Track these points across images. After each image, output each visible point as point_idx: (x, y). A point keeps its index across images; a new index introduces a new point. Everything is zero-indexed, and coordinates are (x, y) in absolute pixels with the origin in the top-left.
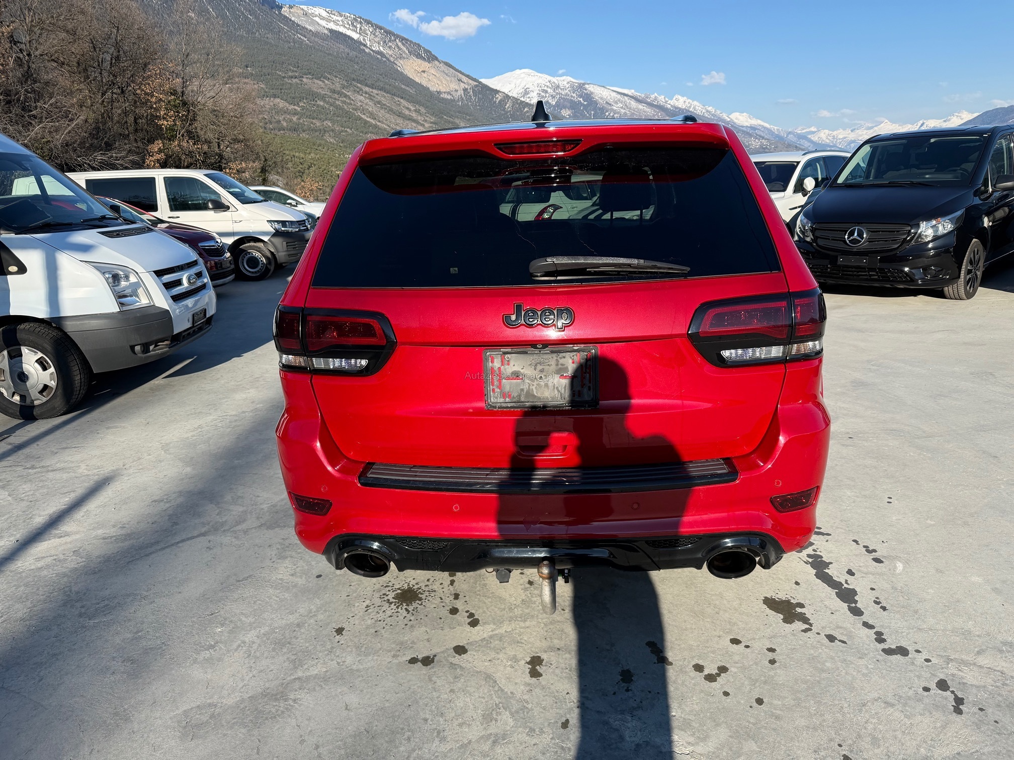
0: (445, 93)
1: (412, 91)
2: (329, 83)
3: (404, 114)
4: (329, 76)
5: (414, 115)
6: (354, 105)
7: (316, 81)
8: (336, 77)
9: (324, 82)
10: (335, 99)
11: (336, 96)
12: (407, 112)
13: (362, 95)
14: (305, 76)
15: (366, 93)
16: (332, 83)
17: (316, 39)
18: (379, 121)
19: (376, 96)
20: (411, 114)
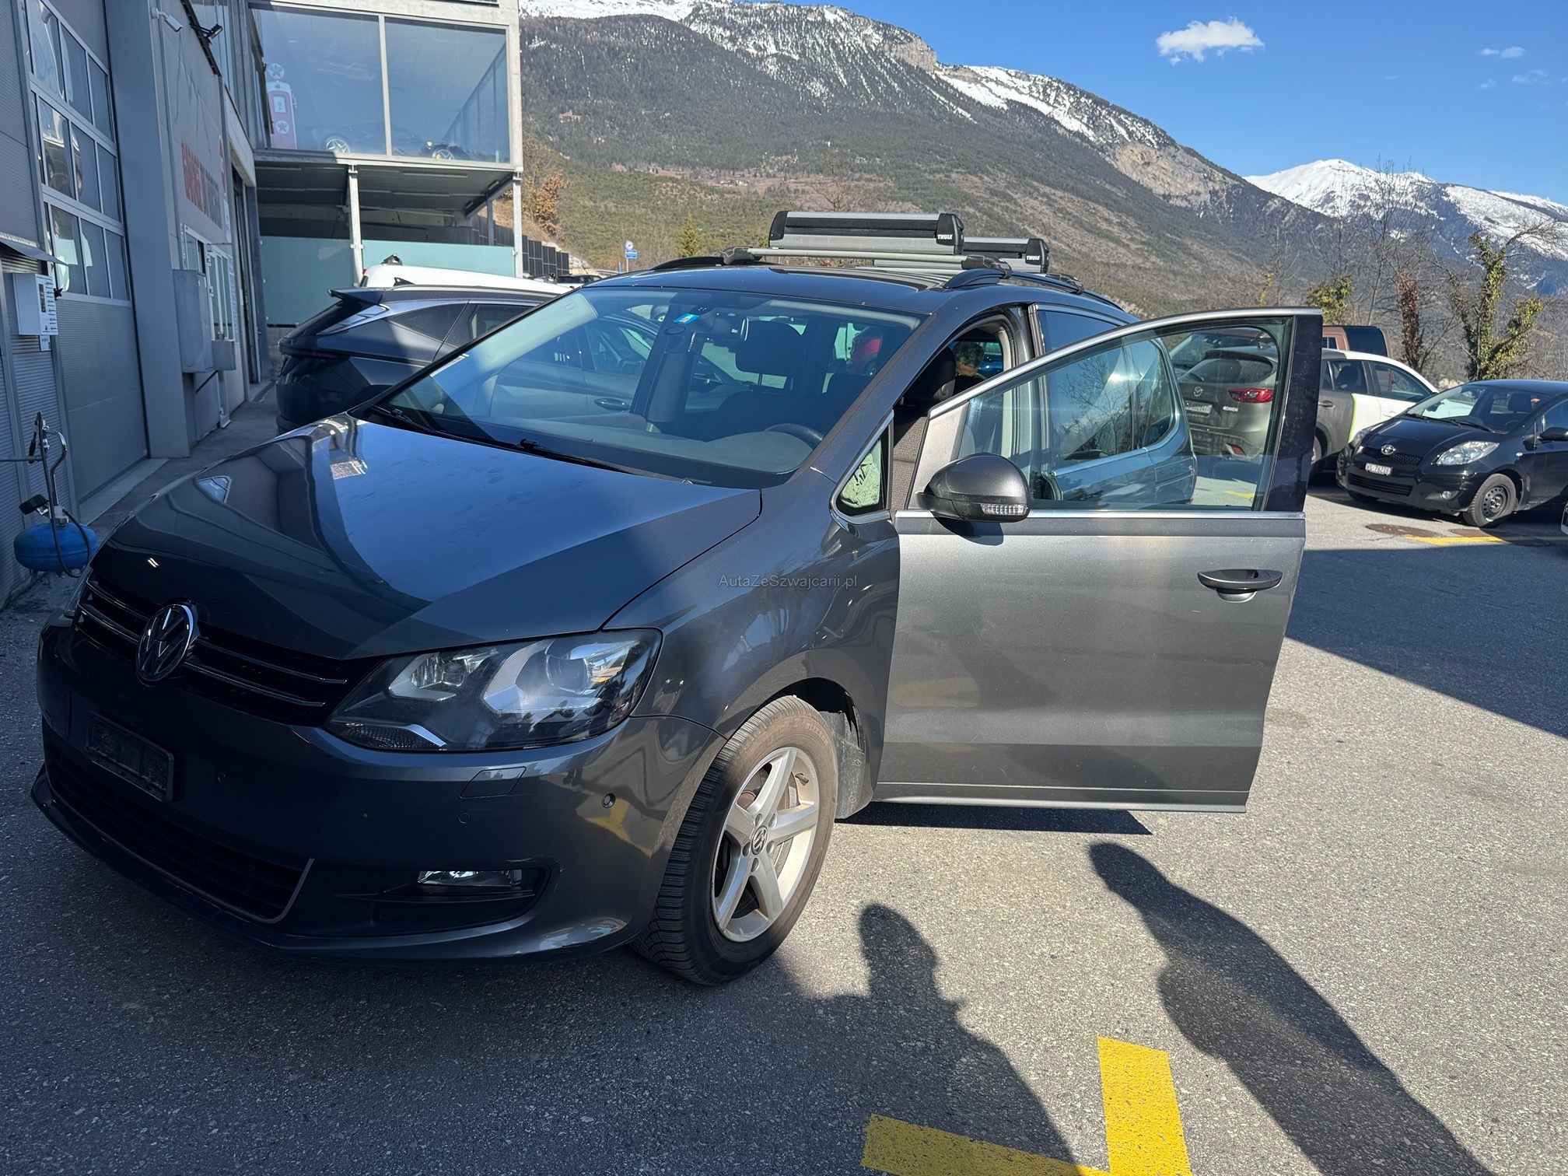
0: (1177, 197)
1: (1121, 194)
2: (989, 180)
4: (991, 170)
8: (1002, 171)
13: (1037, 198)
14: (955, 170)
15: (1044, 195)
16: (994, 180)
17: (985, 116)
19: (1058, 199)
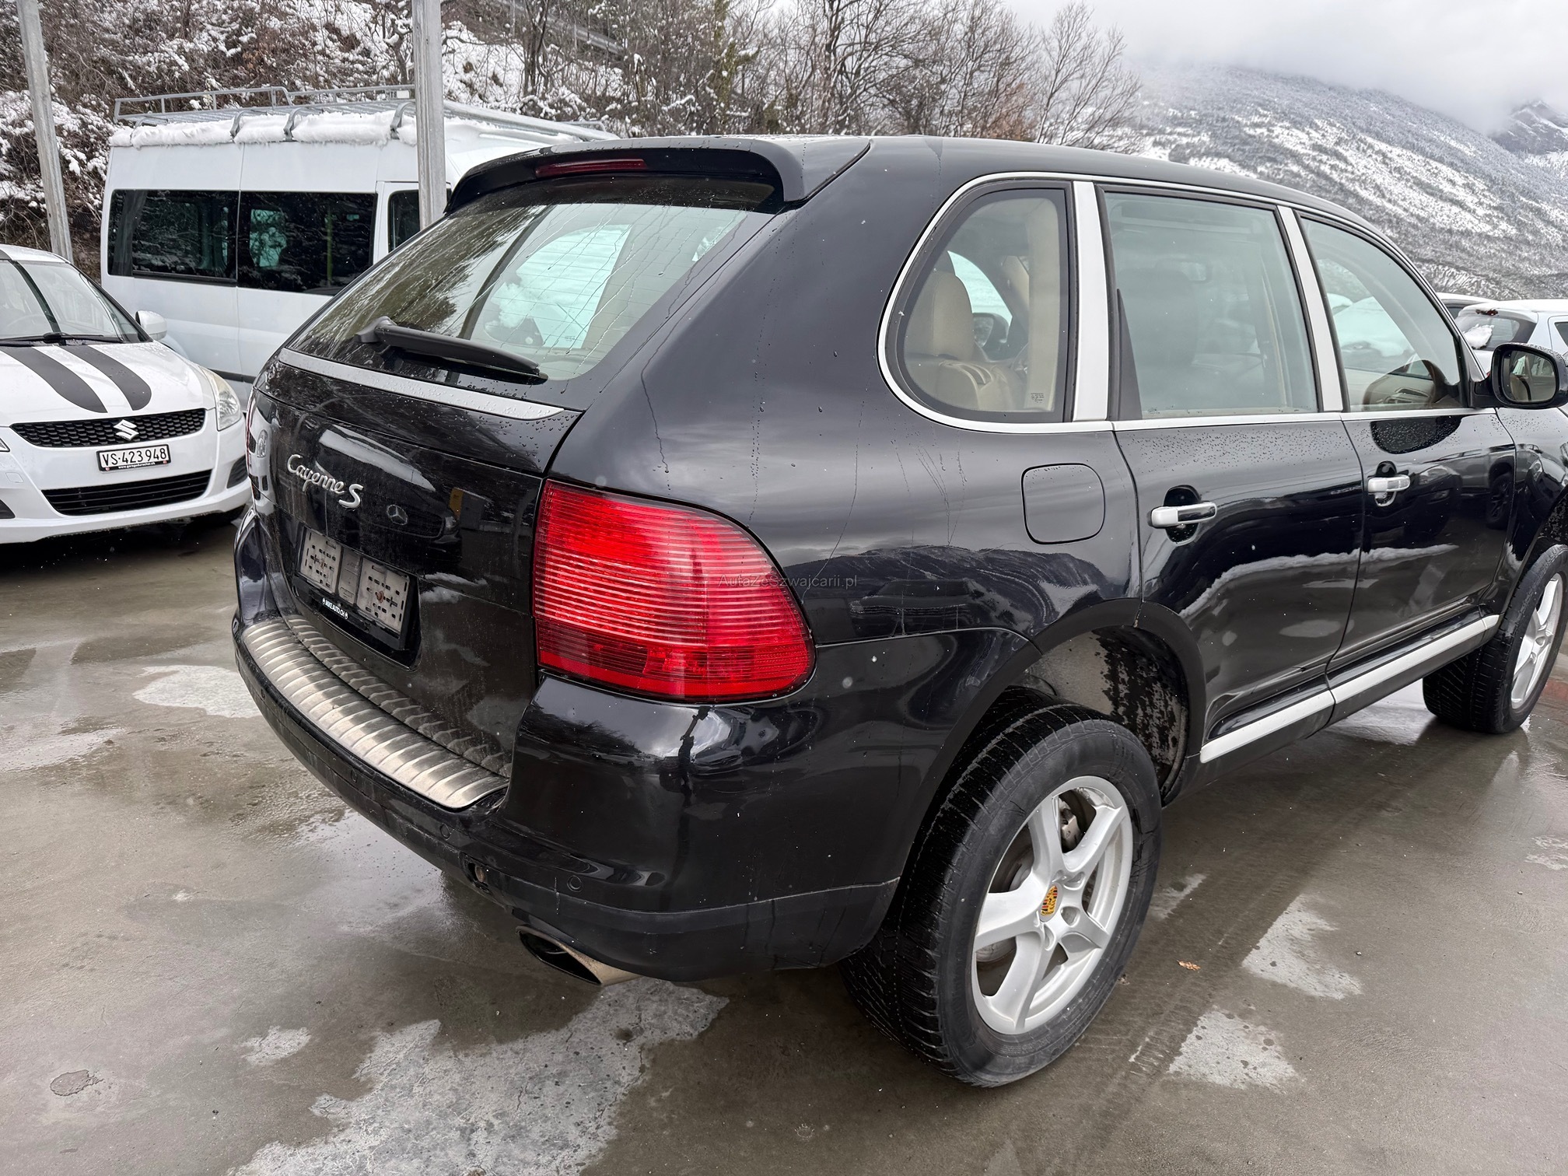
3: (1441, 191)
5: (1462, 194)
6: (1353, 173)
7: (1295, 132)
9: (1308, 133)
10: (1321, 161)
11: (1324, 157)
12: (1447, 188)
18: (1390, 201)
20: (1454, 191)
